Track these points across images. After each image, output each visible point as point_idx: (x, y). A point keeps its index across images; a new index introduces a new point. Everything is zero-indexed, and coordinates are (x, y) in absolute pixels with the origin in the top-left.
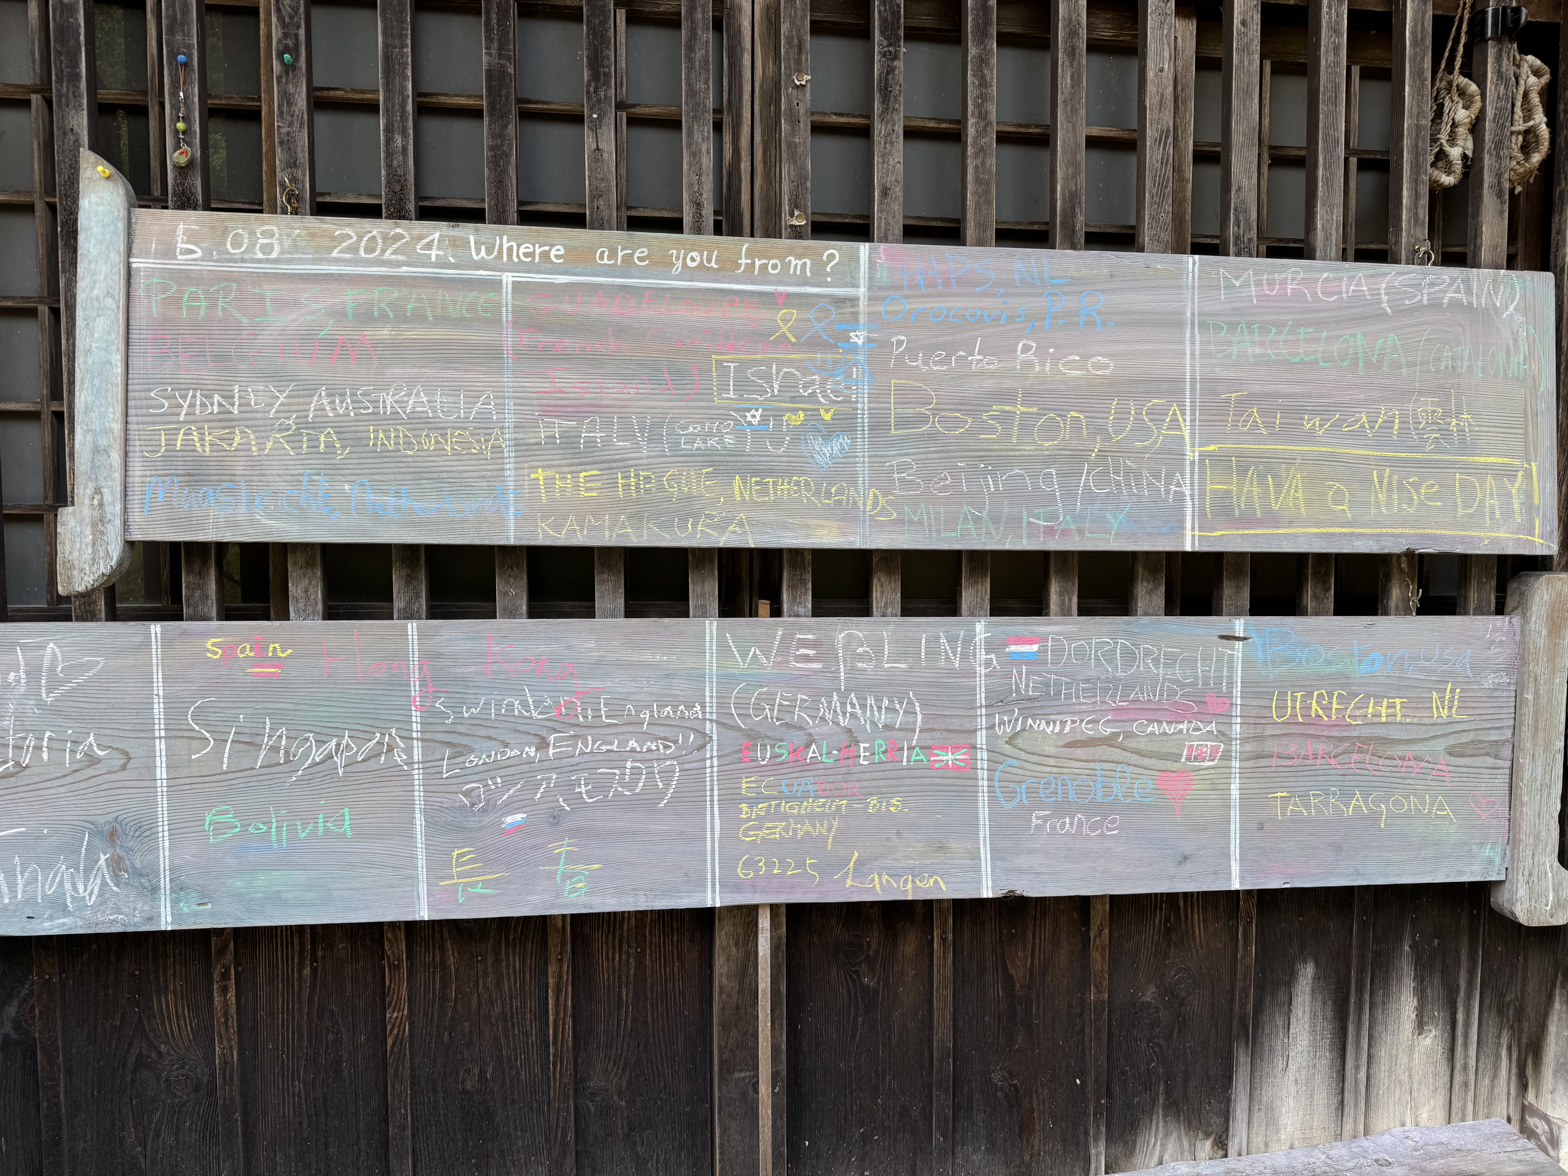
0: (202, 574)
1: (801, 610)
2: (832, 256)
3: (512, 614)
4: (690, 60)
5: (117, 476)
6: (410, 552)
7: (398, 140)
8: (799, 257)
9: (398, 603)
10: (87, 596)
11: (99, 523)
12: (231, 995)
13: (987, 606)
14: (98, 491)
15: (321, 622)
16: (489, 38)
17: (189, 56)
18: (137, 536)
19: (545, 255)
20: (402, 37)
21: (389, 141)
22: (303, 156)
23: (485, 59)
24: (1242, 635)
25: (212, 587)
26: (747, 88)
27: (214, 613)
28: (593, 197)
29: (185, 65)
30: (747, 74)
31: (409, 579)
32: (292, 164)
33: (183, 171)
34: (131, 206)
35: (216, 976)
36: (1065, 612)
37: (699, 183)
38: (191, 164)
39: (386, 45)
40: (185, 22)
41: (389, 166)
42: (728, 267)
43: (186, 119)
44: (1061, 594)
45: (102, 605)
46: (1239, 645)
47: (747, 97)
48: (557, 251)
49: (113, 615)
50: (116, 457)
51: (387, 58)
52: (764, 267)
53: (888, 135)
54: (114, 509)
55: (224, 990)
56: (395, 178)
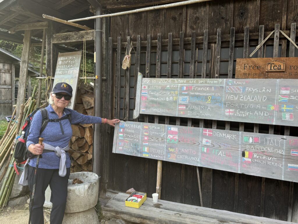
0: (147, 117)
1: (215, 128)
2: (220, 81)
3: (178, 125)
4: (204, 56)
5: (139, 107)
6: (167, 117)
7: (169, 69)
8: (215, 81)
9: (166, 122)
10: (136, 119)
11: (137, 111)
12: (147, 166)
13: (243, 130)
14: (137, 108)
15: (158, 124)
16: (180, 55)
17: (149, 61)
18: (141, 113)
19: (184, 82)
20: (170, 56)
21: (168, 69)
22: (159, 71)
23: (179, 58)
24: (285, 138)
25: (147, 119)
26: (213, 57)
27: (147, 122)
28: (190, 74)
29: (148, 62)
30: (213, 55)
31: (167, 120)
32: (158, 72)
33: (147, 73)
34: (142, 78)
35: (146, 163)
36: (256, 132)
37: (204, 71)
38: (148, 72)
39: (168, 57)
40: (149, 57)
41: (168, 72)
42: (206, 83)
43: (148, 68)
44: (256, 129)
45: (137, 120)
46: (285, 140)
47: (213, 58)
48: (185, 81)
49: (139, 121)
50: (139, 105)
51: (168, 59)
52: (211, 82)
53: (231, 63)
54: (138, 110)
55: (147, 165)
56: (168, 73)
